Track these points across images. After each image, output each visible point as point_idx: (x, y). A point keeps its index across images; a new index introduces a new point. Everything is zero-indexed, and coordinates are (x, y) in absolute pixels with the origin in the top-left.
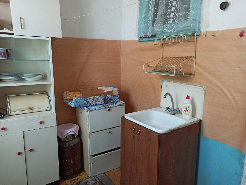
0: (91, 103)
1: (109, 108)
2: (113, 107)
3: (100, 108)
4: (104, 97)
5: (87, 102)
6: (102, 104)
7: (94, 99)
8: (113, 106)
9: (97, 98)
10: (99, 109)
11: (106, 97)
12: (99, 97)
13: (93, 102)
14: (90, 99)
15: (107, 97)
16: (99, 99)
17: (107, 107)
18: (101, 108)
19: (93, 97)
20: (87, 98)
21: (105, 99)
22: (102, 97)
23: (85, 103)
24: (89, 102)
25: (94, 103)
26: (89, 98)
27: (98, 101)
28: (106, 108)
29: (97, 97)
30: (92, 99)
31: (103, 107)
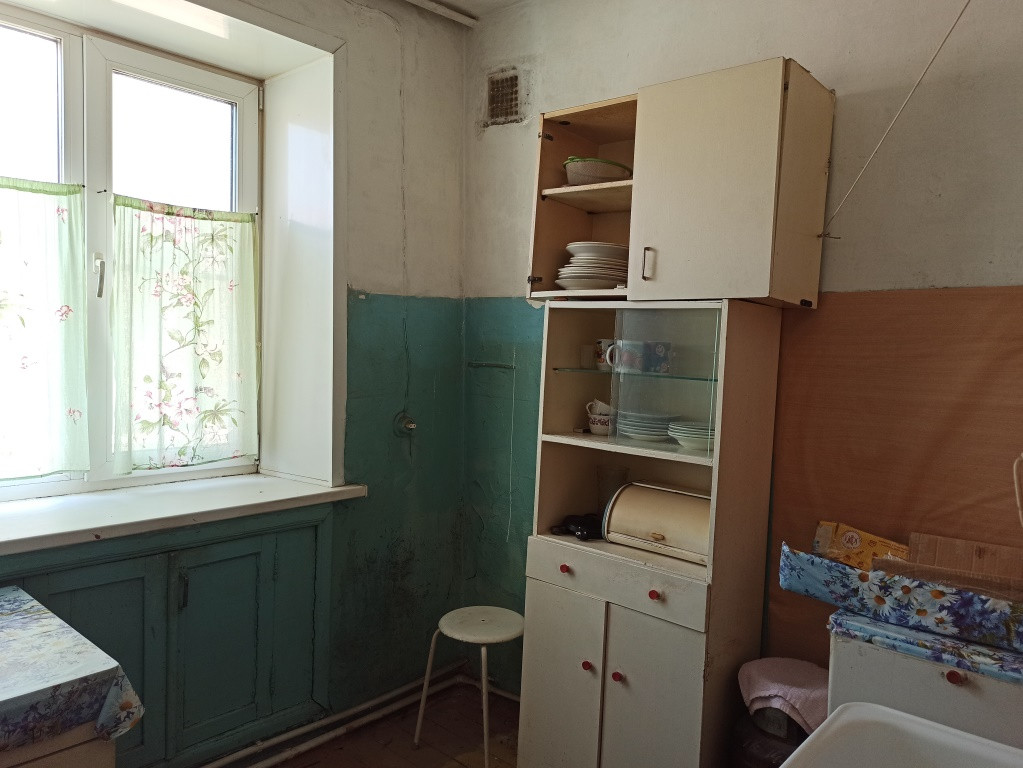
0: (871, 603)
1: (959, 665)
2: (997, 677)
3: (897, 643)
4: (953, 598)
5: (845, 586)
6: (938, 630)
7: (885, 588)
8: (995, 668)
9: (907, 590)
10: (894, 647)
11: (968, 603)
12: (920, 586)
13: (880, 600)
14: (863, 578)
15: (978, 607)
16: (920, 599)
17: (945, 656)
18: (908, 650)
19: (881, 573)
20: (848, 569)
21: (962, 611)
22: (943, 594)
23: (832, 587)
24: (856, 591)
25: (886, 609)
26: (859, 571)
27: (909, 603)
28: (938, 659)
29: (907, 582)
30: (876, 581)
31: (926, 647)
